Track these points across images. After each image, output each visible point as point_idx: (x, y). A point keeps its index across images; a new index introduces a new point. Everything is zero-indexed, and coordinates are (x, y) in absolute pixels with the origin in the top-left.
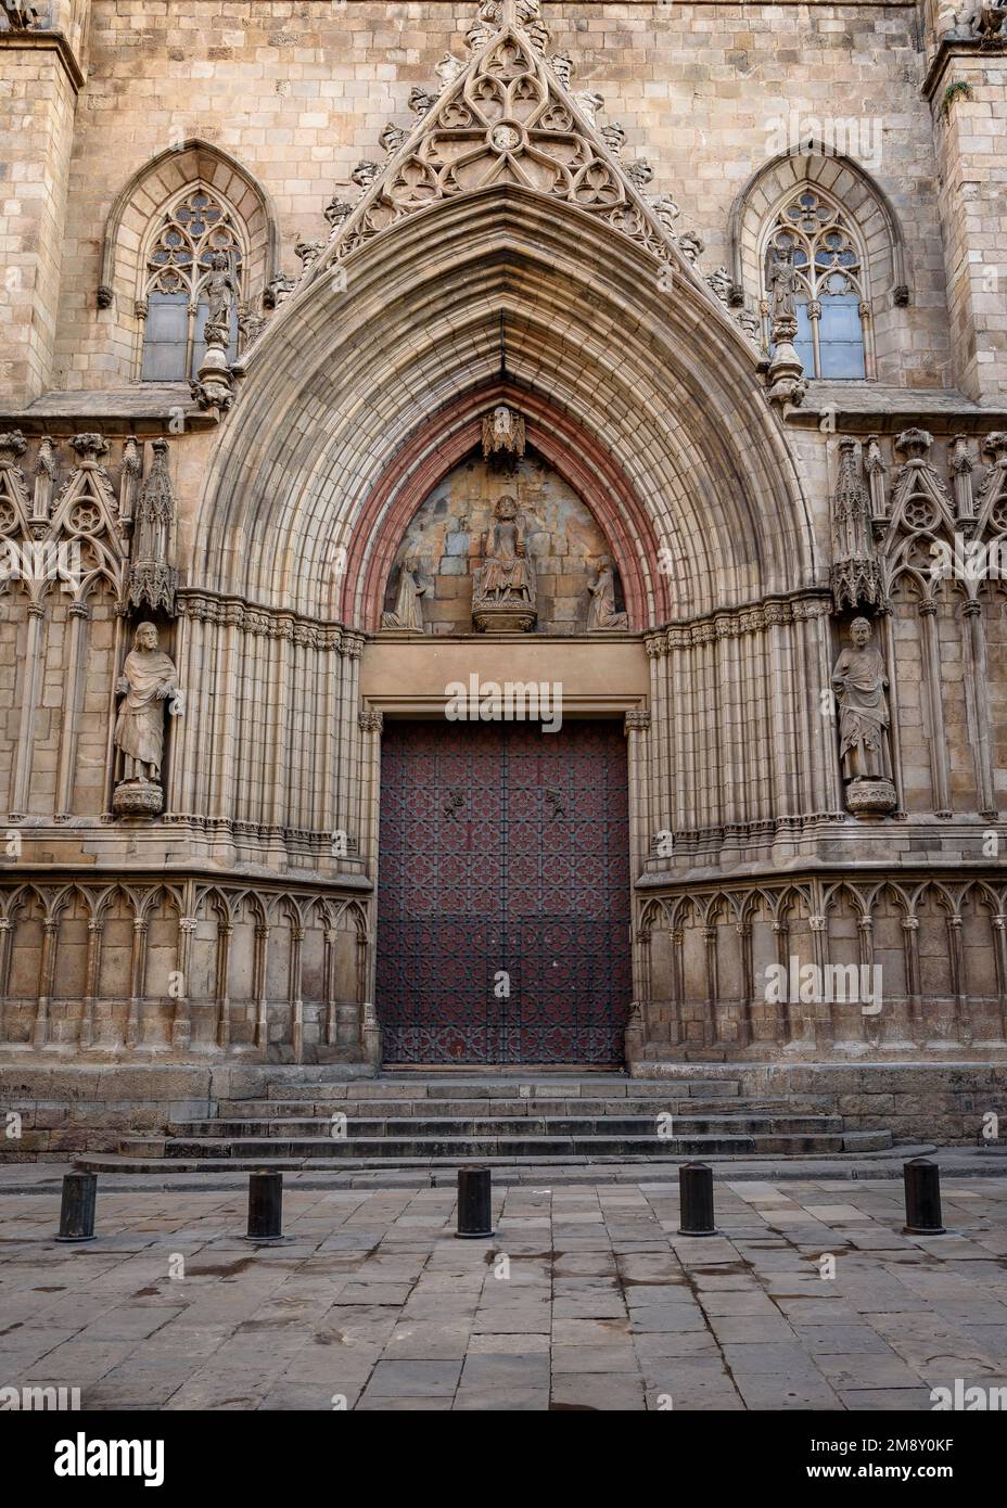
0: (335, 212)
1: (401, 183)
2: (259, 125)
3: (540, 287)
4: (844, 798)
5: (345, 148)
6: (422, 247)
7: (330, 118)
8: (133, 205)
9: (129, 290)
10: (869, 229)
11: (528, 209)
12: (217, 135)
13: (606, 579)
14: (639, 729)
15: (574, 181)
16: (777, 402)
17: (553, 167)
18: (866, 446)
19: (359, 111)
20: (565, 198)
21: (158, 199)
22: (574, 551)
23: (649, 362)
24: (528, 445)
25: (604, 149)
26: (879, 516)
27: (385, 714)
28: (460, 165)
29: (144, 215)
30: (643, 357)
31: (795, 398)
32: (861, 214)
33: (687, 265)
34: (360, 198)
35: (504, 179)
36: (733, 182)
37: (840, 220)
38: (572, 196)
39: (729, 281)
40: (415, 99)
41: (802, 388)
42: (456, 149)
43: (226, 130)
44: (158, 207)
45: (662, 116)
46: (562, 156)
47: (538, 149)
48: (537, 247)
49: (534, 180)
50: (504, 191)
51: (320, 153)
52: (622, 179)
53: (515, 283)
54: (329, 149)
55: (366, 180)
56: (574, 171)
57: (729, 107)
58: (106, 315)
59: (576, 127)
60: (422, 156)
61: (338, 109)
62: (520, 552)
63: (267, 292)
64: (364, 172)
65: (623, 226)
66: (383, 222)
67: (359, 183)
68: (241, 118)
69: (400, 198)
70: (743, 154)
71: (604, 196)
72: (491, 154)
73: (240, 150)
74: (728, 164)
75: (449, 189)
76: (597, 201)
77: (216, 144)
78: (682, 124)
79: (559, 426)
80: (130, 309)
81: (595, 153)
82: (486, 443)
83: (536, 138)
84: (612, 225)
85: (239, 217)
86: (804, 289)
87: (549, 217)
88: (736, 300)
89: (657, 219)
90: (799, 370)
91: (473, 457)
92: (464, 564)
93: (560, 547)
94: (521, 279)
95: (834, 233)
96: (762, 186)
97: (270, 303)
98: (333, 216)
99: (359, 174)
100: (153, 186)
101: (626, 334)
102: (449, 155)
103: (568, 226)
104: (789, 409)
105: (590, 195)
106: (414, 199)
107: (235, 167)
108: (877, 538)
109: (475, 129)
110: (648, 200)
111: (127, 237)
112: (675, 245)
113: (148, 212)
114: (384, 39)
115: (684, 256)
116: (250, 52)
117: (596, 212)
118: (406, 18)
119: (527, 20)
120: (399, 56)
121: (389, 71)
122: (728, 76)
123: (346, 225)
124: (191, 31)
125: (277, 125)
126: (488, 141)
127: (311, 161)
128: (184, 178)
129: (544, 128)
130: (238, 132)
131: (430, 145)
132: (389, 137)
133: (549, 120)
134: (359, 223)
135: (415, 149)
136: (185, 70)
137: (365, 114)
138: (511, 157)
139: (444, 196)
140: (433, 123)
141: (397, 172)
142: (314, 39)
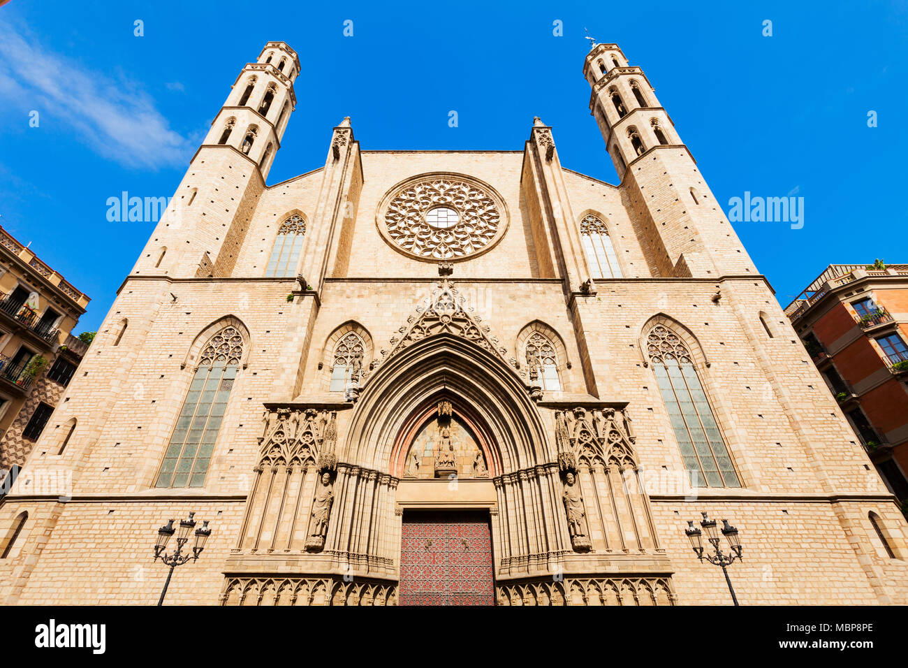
0: (392, 341)
1: (414, 332)
2: (371, 316)
3: (457, 363)
4: (573, 544)
5: (397, 322)
6: (420, 351)
7: (393, 314)
8: (332, 338)
9: (328, 363)
10: (556, 345)
11: (453, 340)
12: (358, 319)
13: (481, 458)
14: (495, 515)
15: (466, 331)
16: (534, 399)
17: (459, 328)
18: (564, 413)
19: (401, 312)
20: (463, 336)
21: (340, 337)
22: (469, 448)
23: (491, 386)
24: (453, 412)
25: (475, 323)
26: (571, 437)
27: (404, 509)
28: (432, 327)
29: (334, 340)
30: (489, 384)
31: (540, 398)
32: (553, 341)
33: (502, 356)
34: (400, 337)
35: (445, 331)
36: (514, 332)
37: (547, 342)
38: (466, 336)
39: (515, 361)
41: (541, 394)
42: (430, 323)
43: (361, 317)
44: (339, 339)
46: (463, 325)
47: (455, 323)
48: (455, 351)
49: (456, 332)
50: (445, 335)
51: (389, 323)
52: (481, 331)
53: (448, 362)
54: (392, 323)
55: (403, 331)
56: (466, 329)
57: (511, 310)
58: (321, 371)
59: (467, 316)
60: (420, 324)
61: (395, 311)
62: (451, 449)
63: (371, 364)
64: (402, 329)
65: (482, 344)
66: (408, 344)
67: (401, 332)
68: (365, 314)
69: (413, 336)
70: (517, 323)
71: (475, 336)
72: (441, 324)
73: (365, 323)
74: (512, 327)
75: (428, 334)
76: (473, 337)
77: (358, 321)
78: (498, 315)
79: (463, 406)
80: (328, 369)
81: (472, 323)
82: (439, 411)
83: (454, 319)
84: (478, 344)
85: (364, 342)
86: (539, 363)
87: (459, 342)
88: (518, 367)
89: (492, 343)
90: (540, 388)
91: (435, 416)
92: (432, 453)
93: (464, 447)
94: (450, 360)
95: (546, 346)
96: (523, 332)
97: (371, 368)
100: (338, 332)
101: (483, 377)
102: (428, 324)
103: (465, 345)
104: (538, 401)
105: (471, 336)
106: (418, 336)
107: (364, 328)
108: (572, 445)
109: (436, 317)
110: (489, 337)
111: (329, 347)
112: (498, 351)
113: (336, 340)
114: (409, 292)
115: (501, 354)
116: (370, 296)
117: (473, 340)
118: (415, 287)
119: (451, 287)
120: (413, 297)
121: (411, 301)
122: (509, 301)
123: (397, 345)
124: (353, 290)
125: (377, 316)
126: (440, 320)
127: (386, 326)
128: (348, 330)
129: (457, 316)
130: (365, 318)
131: (422, 321)
132: (411, 319)
133: (458, 314)
134: (401, 344)
135: (418, 323)
136: (350, 301)
137: (403, 313)
138: (447, 325)
139: (427, 336)
140: (423, 315)
141: (412, 330)
142: (389, 292)
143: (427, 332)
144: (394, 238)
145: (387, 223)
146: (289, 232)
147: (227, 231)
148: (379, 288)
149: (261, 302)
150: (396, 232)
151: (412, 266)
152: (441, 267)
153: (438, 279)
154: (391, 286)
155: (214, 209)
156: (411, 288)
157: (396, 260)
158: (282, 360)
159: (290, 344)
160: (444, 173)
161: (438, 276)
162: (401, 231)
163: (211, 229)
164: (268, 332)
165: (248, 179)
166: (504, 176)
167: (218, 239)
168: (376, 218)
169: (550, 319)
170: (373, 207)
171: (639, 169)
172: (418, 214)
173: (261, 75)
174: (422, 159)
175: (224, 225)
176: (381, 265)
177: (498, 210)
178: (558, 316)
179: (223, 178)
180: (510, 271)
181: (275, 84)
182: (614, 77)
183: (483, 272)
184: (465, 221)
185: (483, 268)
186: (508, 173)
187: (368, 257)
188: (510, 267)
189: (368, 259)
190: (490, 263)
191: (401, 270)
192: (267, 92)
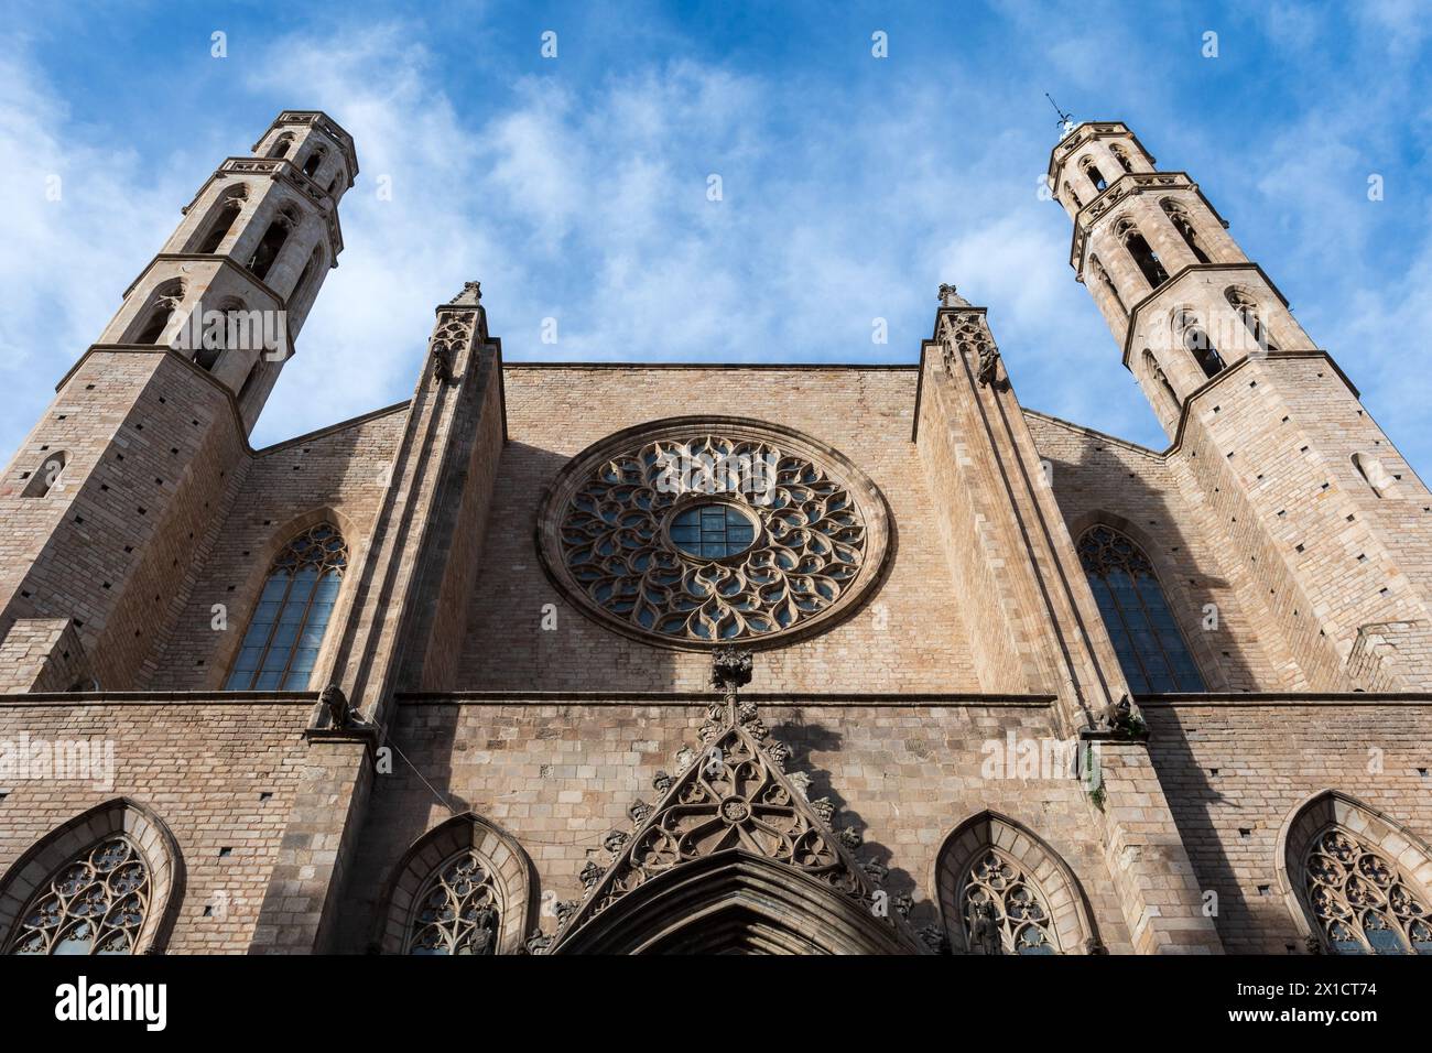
0: (590, 874)
1: (645, 850)
2: (525, 801)
5: (595, 819)
6: (665, 906)
7: (585, 794)
8: (410, 869)
9: (395, 944)
10: (1050, 886)
11: (757, 871)
12: (489, 809)
15: (794, 847)
17: (775, 834)
19: (608, 789)
20: (789, 862)
21: (432, 863)
25: (819, 820)
28: (696, 834)
29: (416, 876)
32: (1041, 873)
33: (900, 919)
34: (609, 863)
35: (735, 846)
36: (926, 846)
37: (1022, 878)
38: (795, 859)
39: (940, 935)
40: (658, 780)
42: (693, 821)
43: (496, 805)
44: (431, 870)
45: (860, 792)
46: (782, 825)
47: (761, 820)
48: (765, 904)
50: (734, 856)
51: (575, 823)
52: (836, 845)
54: (584, 820)
55: (615, 848)
56: (795, 839)
57: (914, 785)
59: (794, 802)
60: (661, 827)
61: (591, 788)
64: (616, 841)
65: (840, 886)
66: (631, 883)
67: (610, 849)
68: (507, 796)
69: (644, 862)
70: (931, 823)
71: (823, 860)
72: (722, 825)
73: (507, 821)
74: (921, 830)
75: (685, 856)
76: (817, 863)
77: (488, 816)
78: (878, 798)
81: (812, 823)
83: (758, 811)
84: (831, 884)
85: (500, 880)
86: (1003, 941)
87: (775, 878)
89: (869, 879)
94: (752, 934)
95: (1020, 892)
96: (952, 849)
98: (586, 879)
99: (612, 841)
102: (687, 826)
103: (792, 886)
105: (809, 859)
106: (658, 861)
107: (502, 836)
109: (707, 804)
110: (861, 863)
111: (401, 897)
113: (422, 874)
114: (630, 734)
115: (896, 913)
116: (521, 743)
117: (814, 873)
118: (648, 719)
119: (746, 720)
120: (641, 746)
121: (634, 758)
122: (910, 760)
123: (599, 887)
124: (475, 728)
125: (540, 801)
126: (720, 814)
127: (566, 830)
128: (456, 844)
129: (765, 803)
130: (507, 806)
131: (669, 817)
132: (636, 811)
133: (770, 797)
134: (609, 884)
135: (658, 820)
136: (467, 758)
137: (613, 792)
138: (739, 828)
139: (683, 860)
140: (673, 800)
141: (643, 841)
142: (574, 733)
143: (685, 848)
144: (586, 584)
145: (567, 546)
146: (302, 569)
147: (136, 564)
148: (546, 721)
149: (215, 762)
150: (590, 568)
151: (635, 660)
152: (720, 663)
153: (709, 697)
154: (581, 717)
155: (108, 508)
156: (635, 720)
157: (591, 644)
160: (717, 420)
161: (710, 688)
162: (605, 566)
163: (92, 560)
164: (226, 850)
165: (206, 432)
166: (869, 426)
167: (107, 586)
168: (537, 533)
169: (1025, 811)
170: (531, 504)
171: (1217, 409)
172: (648, 522)
173: (259, 186)
174: (657, 383)
175: (129, 549)
176: (549, 659)
177: (857, 512)
178: (1047, 802)
179: (139, 427)
180: (900, 676)
181: (294, 205)
182: (1127, 195)
183: (827, 677)
184: (772, 542)
185: (825, 666)
186: (880, 420)
187: (514, 636)
188: (899, 661)
189: (514, 641)
190: (843, 652)
191: (604, 671)
192: (273, 223)
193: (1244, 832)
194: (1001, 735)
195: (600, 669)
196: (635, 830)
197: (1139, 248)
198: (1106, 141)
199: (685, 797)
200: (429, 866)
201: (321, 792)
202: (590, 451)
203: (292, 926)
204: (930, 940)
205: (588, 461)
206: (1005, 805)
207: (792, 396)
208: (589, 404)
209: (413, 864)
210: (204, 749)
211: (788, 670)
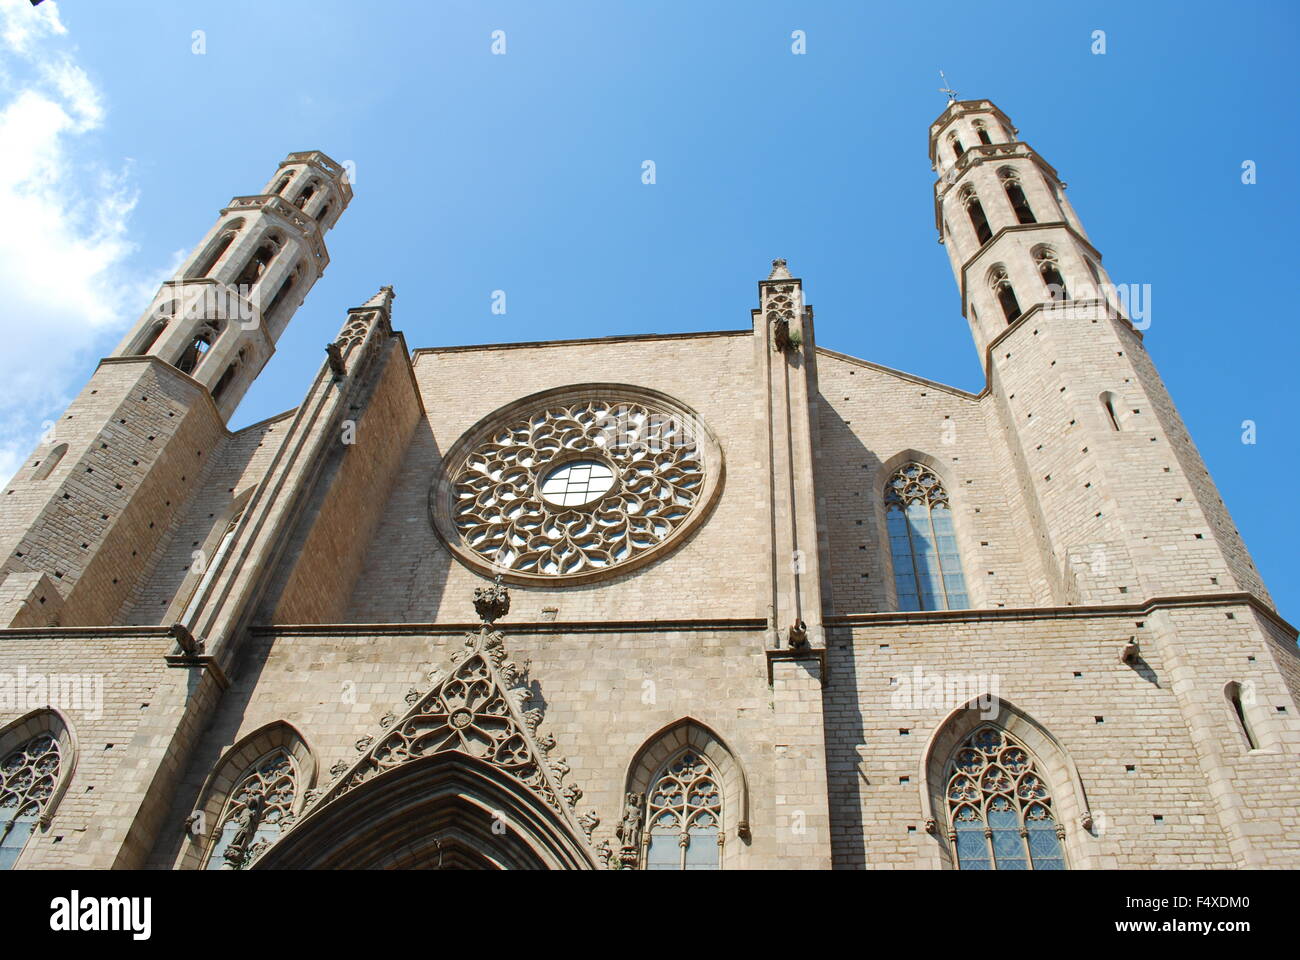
0: (336, 769)
1: (386, 750)
2: (326, 711)
3: (476, 824)
6: (392, 795)
7: (373, 706)
8: (232, 762)
9: (212, 819)
10: (728, 779)
11: (467, 768)
15: (497, 748)
17: (485, 740)
20: (492, 761)
21: (251, 758)
25: (523, 727)
28: (427, 738)
29: (237, 767)
32: (723, 768)
33: (565, 808)
34: (356, 760)
35: (454, 747)
36: (630, 747)
37: (709, 772)
38: (497, 759)
40: (409, 695)
42: (428, 728)
43: (304, 714)
44: (250, 764)
45: (588, 703)
46: (494, 734)
47: (480, 728)
48: (472, 794)
49: (475, 749)
50: (453, 756)
52: (532, 748)
55: (362, 748)
56: (500, 743)
59: (508, 713)
60: (401, 733)
61: (379, 701)
64: (365, 742)
65: (529, 783)
66: (371, 775)
67: (358, 749)
68: (315, 707)
69: (381, 759)
70: (639, 728)
71: (516, 760)
72: (448, 731)
73: (310, 727)
74: (628, 735)
75: (416, 754)
76: (512, 762)
77: (294, 723)
78: (601, 708)
80: (210, 832)
81: (517, 729)
83: (480, 721)
84: (518, 780)
85: (299, 772)
87: (479, 774)
89: (550, 777)
95: (705, 783)
96: (653, 749)
98: (335, 772)
99: (360, 744)
100: (250, 750)
102: (420, 732)
103: (492, 780)
105: (510, 758)
106: (393, 759)
109: (441, 714)
110: (547, 765)
111: (223, 783)
113: (242, 767)
114: (418, 657)
115: (564, 802)
116: (335, 666)
117: (509, 770)
119: (494, 645)
122: (637, 675)
123: (342, 778)
124: (303, 654)
125: (337, 712)
126: (449, 723)
127: (351, 734)
128: (272, 744)
129: (488, 714)
130: (312, 715)
131: (410, 725)
132: (385, 721)
133: (493, 708)
134: (350, 777)
135: (399, 728)
136: (292, 678)
137: (395, 704)
138: (461, 733)
139: (411, 758)
140: (417, 710)
141: (384, 743)
142: (376, 658)
143: (415, 749)
144: (464, 532)
145: (457, 500)
147: (110, 528)
148: (359, 647)
150: (470, 518)
153: (469, 627)
155: (92, 486)
156: (426, 647)
158: (104, 809)
159: (131, 774)
160: (598, 387)
161: (474, 618)
162: (482, 515)
163: (74, 526)
164: (110, 746)
165: (180, 421)
166: (727, 384)
167: (85, 546)
168: (433, 490)
169: (721, 717)
170: (432, 466)
171: (1008, 356)
172: (526, 477)
173: (253, 217)
174: (556, 357)
175: (105, 517)
176: (421, 594)
177: (702, 461)
178: (742, 710)
179: (123, 421)
180: (702, 601)
181: (280, 231)
182: (971, 166)
183: (641, 604)
184: (625, 491)
185: (641, 594)
186: (739, 379)
187: (396, 577)
188: (704, 589)
189: (396, 580)
190: (659, 583)
191: (461, 603)
192: (261, 248)
193: (904, 732)
194: (720, 653)
195: (458, 601)
196: (380, 735)
197: (976, 211)
198: (969, 118)
199: (427, 709)
200: (247, 760)
201: (166, 704)
202: (487, 420)
203: (124, 802)
204: (584, 824)
205: (486, 428)
206: (706, 713)
207: (667, 361)
208: (497, 379)
209: (235, 760)
210: (111, 670)
211: (609, 599)
